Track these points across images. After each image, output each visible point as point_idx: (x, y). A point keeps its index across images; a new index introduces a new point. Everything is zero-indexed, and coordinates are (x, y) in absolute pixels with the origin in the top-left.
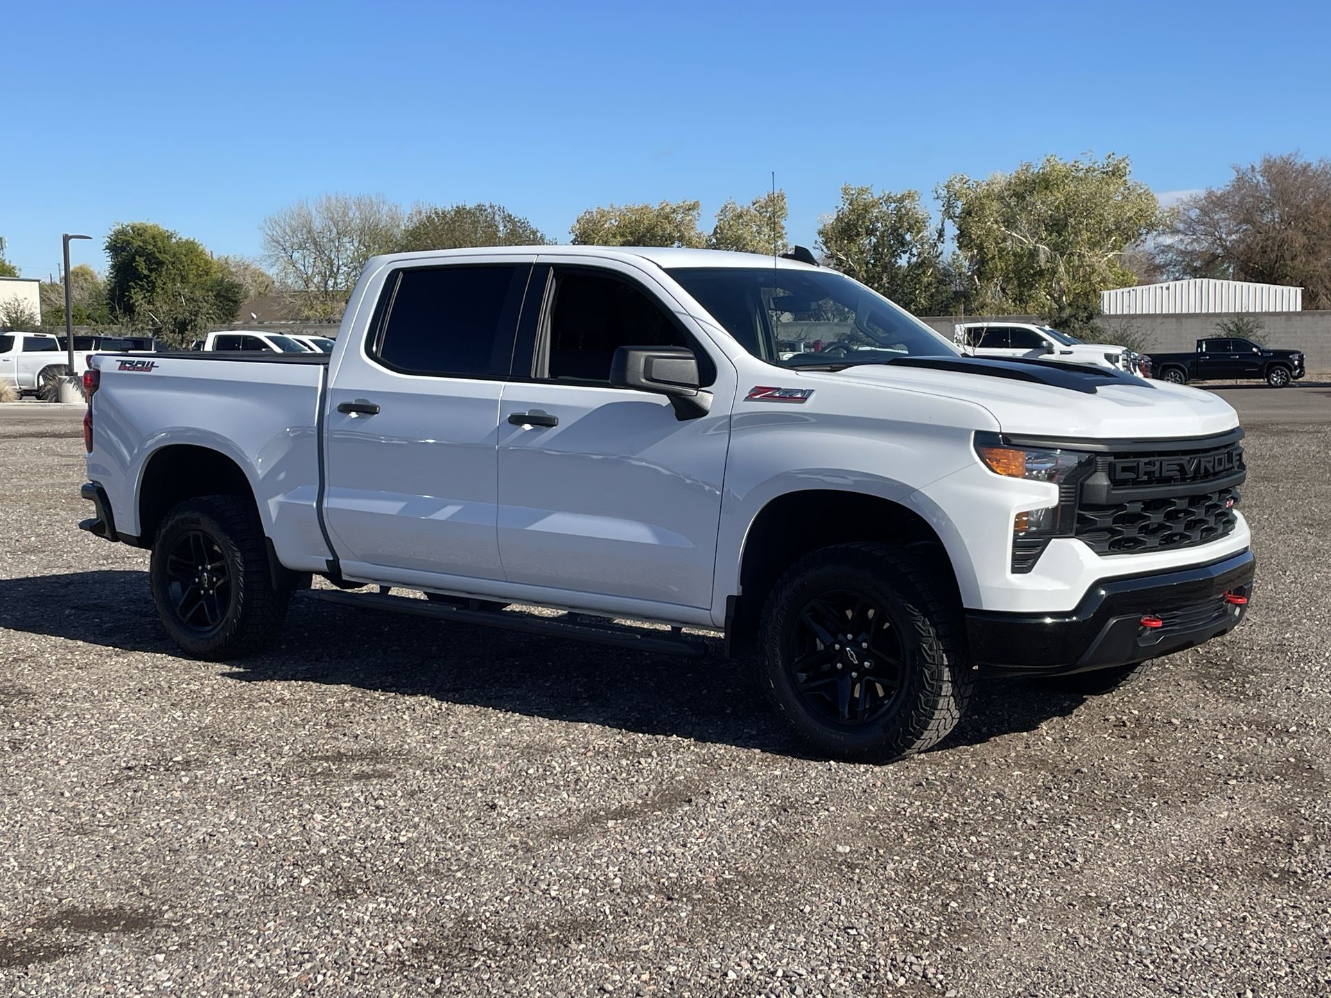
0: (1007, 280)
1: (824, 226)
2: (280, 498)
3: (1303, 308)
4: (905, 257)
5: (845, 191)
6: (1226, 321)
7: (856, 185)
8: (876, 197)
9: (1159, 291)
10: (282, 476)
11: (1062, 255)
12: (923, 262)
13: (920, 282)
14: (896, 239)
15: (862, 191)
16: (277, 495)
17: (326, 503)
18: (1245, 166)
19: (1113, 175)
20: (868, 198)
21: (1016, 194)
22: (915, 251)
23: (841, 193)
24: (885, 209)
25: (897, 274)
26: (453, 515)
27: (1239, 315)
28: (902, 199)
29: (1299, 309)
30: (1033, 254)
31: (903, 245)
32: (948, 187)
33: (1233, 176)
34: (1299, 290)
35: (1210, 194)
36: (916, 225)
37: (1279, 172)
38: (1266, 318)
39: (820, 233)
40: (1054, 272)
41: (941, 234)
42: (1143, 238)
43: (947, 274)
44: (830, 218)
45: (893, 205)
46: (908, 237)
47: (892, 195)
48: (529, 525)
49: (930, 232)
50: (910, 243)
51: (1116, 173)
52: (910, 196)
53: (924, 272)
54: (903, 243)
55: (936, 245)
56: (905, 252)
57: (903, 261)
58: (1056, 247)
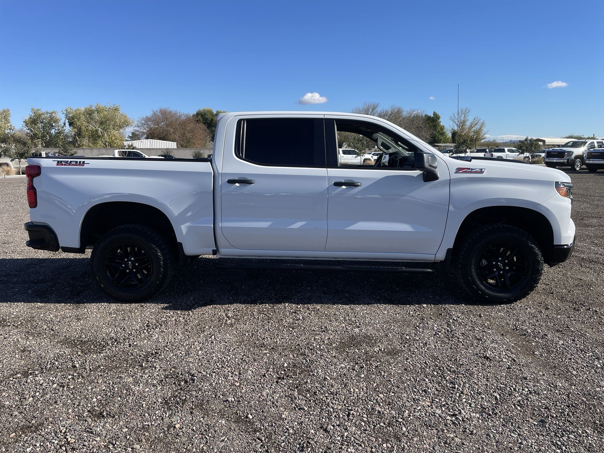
0: (89, 138)
1: (26, 120)
2: (188, 224)
3: (177, 147)
4: (53, 130)
5: (32, 109)
6: (164, 150)
7: (36, 108)
8: (43, 112)
9: (139, 142)
10: (189, 214)
11: (105, 131)
12: (60, 132)
13: (59, 138)
14: (50, 125)
15: (38, 110)
16: (187, 223)
17: (220, 225)
18: (155, 110)
19: (116, 110)
20: (40, 112)
21: (88, 114)
22: (56, 129)
23: (31, 110)
24: (46, 116)
25: (52, 135)
26: (301, 226)
27: (168, 149)
28: (52, 113)
29: (176, 148)
30: (97, 131)
31: (52, 127)
32: (66, 110)
33: (152, 112)
34: (176, 143)
35: (147, 117)
36: (56, 121)
37: (164, 113)
38: (174, 150)
39: (24, 122)
40: (103, 136)
41: (65, 124)
42: (125, 128)
43: (66, 136)
44: (27, 118)
45: (49, 115)
46: (54, 124)
47: (48, 112)
48: (347, 227)
49: (61, 123)
50: (54, 126)
51: (116, 109)
52: (54, 112)
53: (60, 135)
54: (52, 126)
55: (63, 127)
56: (53, 129)
57: (53, 131)
58: (103, 129)
